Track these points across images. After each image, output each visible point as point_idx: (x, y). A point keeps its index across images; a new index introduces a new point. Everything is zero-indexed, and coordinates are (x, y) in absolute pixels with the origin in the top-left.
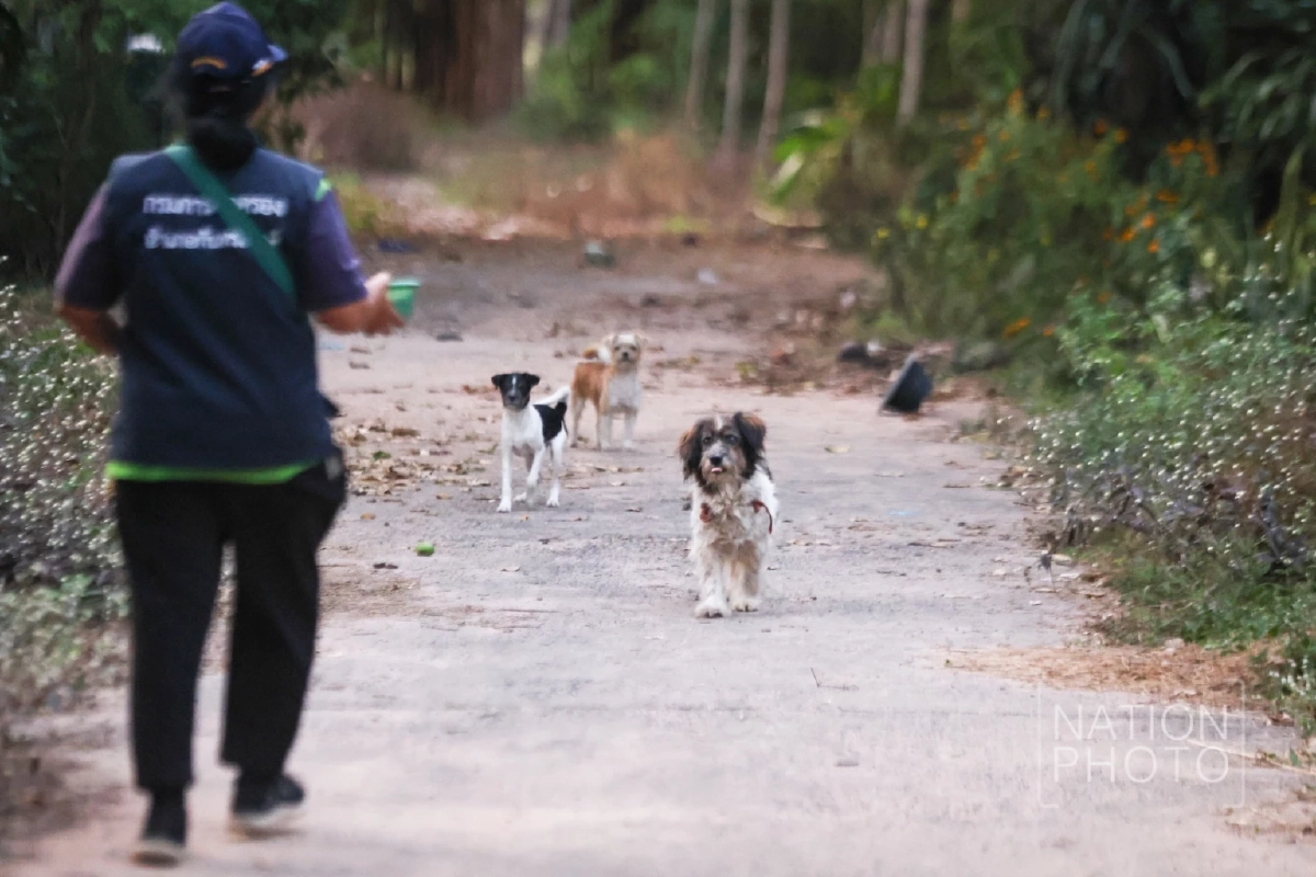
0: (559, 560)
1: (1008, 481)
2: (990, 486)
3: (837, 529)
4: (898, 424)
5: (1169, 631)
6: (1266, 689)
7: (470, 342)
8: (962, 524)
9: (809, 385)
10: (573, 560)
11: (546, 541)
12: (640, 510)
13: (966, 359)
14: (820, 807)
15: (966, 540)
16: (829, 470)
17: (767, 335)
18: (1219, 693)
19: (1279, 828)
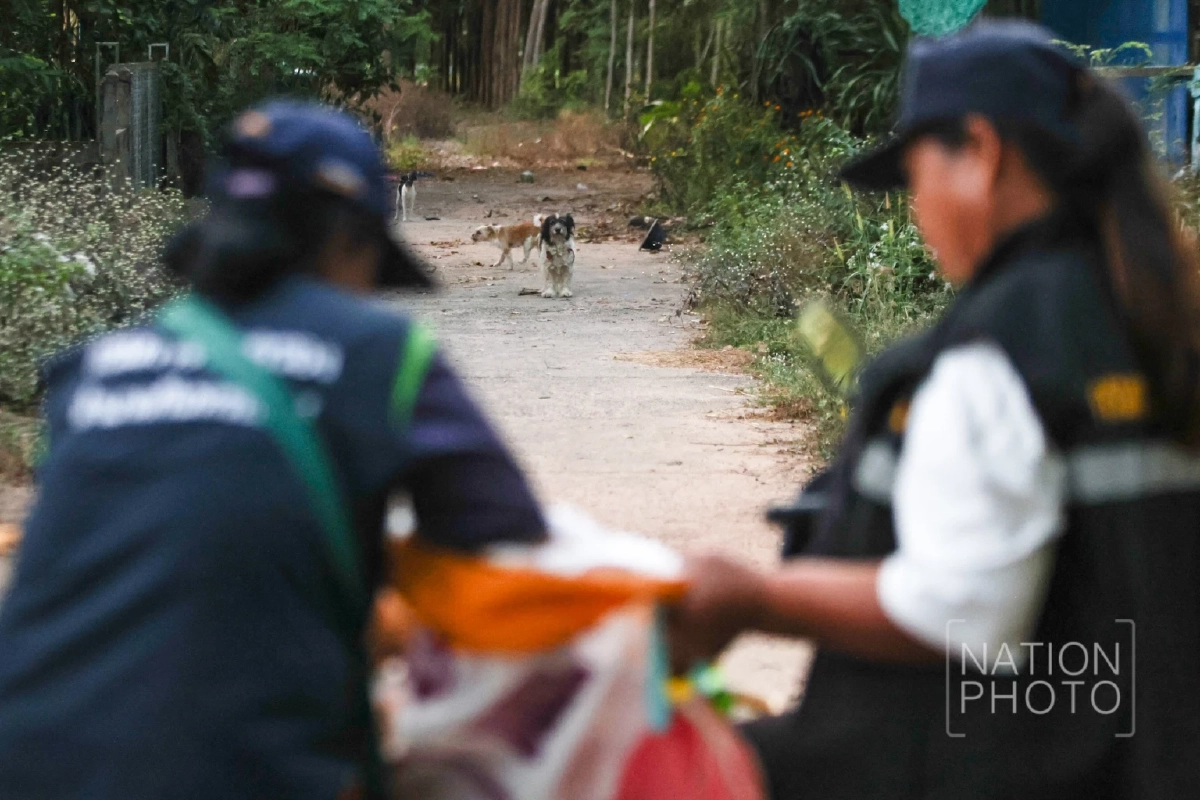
0: (447, 319)
1: (684, 279)
2: (676, 282)
3: (590, 304)
4: (647, 255)
5: (727, 342)
6: (756, 364)
7: (444, 222)
8: (654, 300)
9: (611, 238)
10: (455, 318)
11: (444, 311)
12: (496, 297)
13: (694, 223)
14: (524, 414)
15: (653, 307)
16: (602, 277)
17: (602, 215)
18: (735, 367)
19: (728, 417)
